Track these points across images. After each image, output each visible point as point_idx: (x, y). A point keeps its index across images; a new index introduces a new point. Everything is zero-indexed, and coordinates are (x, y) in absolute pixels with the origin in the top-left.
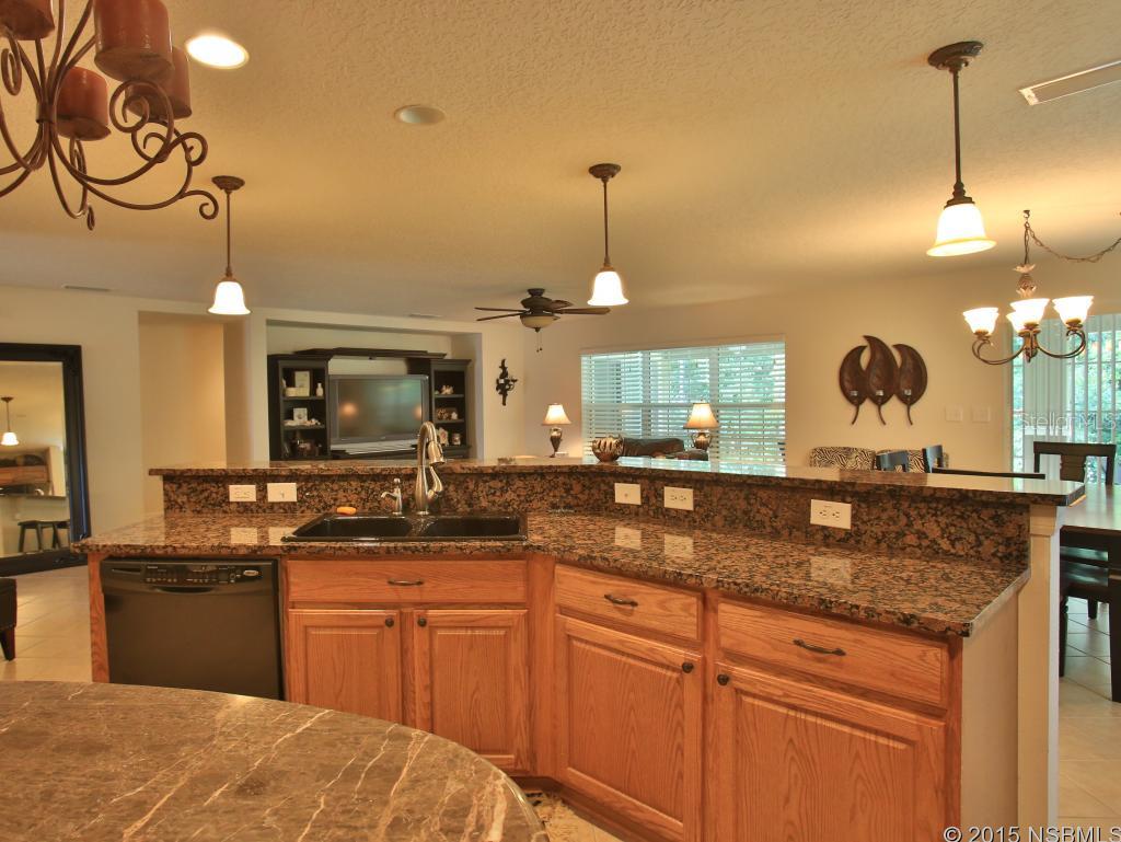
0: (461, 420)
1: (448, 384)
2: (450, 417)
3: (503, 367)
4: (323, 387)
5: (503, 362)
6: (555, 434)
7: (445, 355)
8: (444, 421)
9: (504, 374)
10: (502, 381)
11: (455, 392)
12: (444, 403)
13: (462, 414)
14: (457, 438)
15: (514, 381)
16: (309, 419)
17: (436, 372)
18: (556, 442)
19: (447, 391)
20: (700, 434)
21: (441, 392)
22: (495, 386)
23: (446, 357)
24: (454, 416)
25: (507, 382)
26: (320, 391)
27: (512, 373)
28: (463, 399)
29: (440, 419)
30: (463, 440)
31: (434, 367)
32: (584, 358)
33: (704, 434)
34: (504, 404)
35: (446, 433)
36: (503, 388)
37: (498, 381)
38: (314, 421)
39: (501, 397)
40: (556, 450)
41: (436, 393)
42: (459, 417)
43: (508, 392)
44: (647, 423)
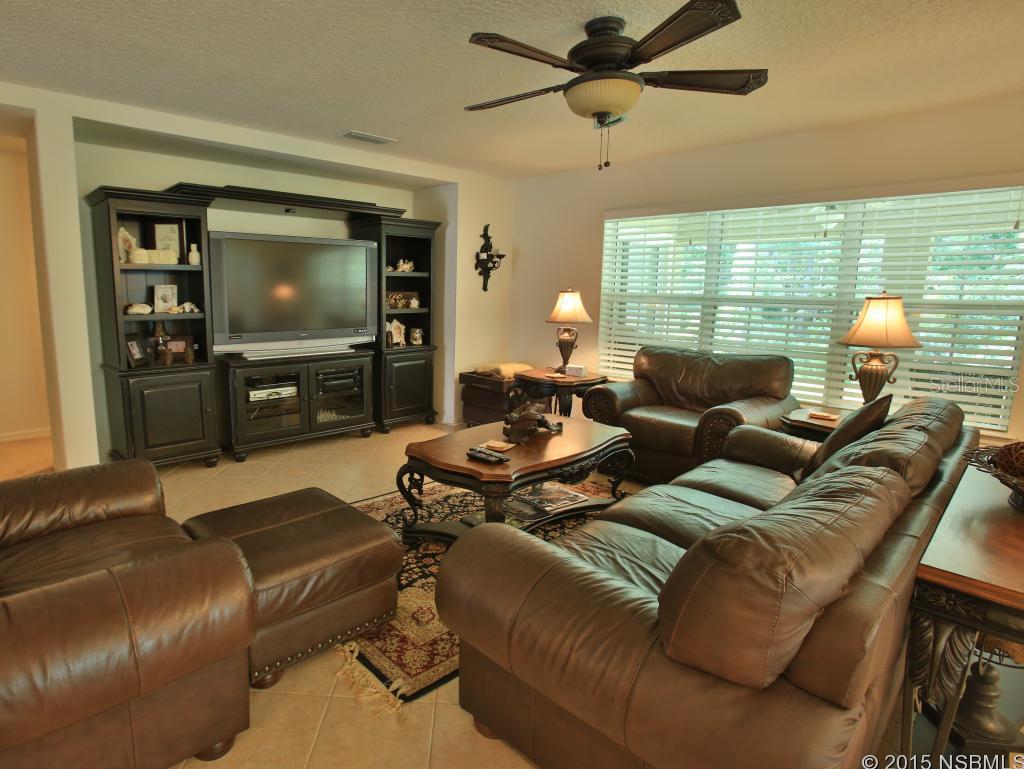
0: (425, 310)
1: (407, 258)
2: (407, 305)
3: (485, 236)
4: (199, 250)
5: (486, 228)
6: (566, 336)
7: (402, 212)
8: (400, 310)
9: (487, 247)
10: (484, 256)
11: (417, 268)
12: (398, 284)
13: (425, 302)
14: (417, 334)
15: (501, 257)
16: (180, 302)
17: (389, 238)
18: (566, 349)
19: (405, 268)
20: (872, 356)
21: (396, 268)
22: (475, 262)
23: (404, 216)
24: (415, 303)
25: (490, 257)
26: (194, 258)
27: (497, 245)
28: (429, 279)
29: (394, 306)
30: (426, 339)
31: (387, 230)
32: (608, 225)
33: (880, 357)
34: (485, 289)
35: (403, 327)
36: (485, 266)
37: (478, 255)
38: (188, 306)
39: (482, 278)
40: (566, 362)
41: (387, 271)
42: (421, 306)
43: (492, 273)
44: (708, 324)
